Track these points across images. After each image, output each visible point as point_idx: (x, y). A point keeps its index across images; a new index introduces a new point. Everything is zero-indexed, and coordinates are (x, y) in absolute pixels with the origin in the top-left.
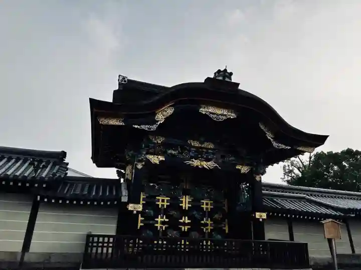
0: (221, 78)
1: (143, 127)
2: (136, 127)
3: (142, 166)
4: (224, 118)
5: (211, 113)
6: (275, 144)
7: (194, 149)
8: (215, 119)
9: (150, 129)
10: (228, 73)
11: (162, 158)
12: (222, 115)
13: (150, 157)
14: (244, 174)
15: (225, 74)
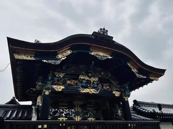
0: (102, 33)
1: (50, 61)
2: (45, 61)
3: (49, 93)
4: (105, 58)
5: (97, 55)
6: (137, 75)
7: (85, 81)
8: (100, 59)
9: (55, 63)
10: (106, 30)
11: (63, 87)
12: (104, 56)
13: (55, 87)
14: (117, 97)
15: (104, 31)
